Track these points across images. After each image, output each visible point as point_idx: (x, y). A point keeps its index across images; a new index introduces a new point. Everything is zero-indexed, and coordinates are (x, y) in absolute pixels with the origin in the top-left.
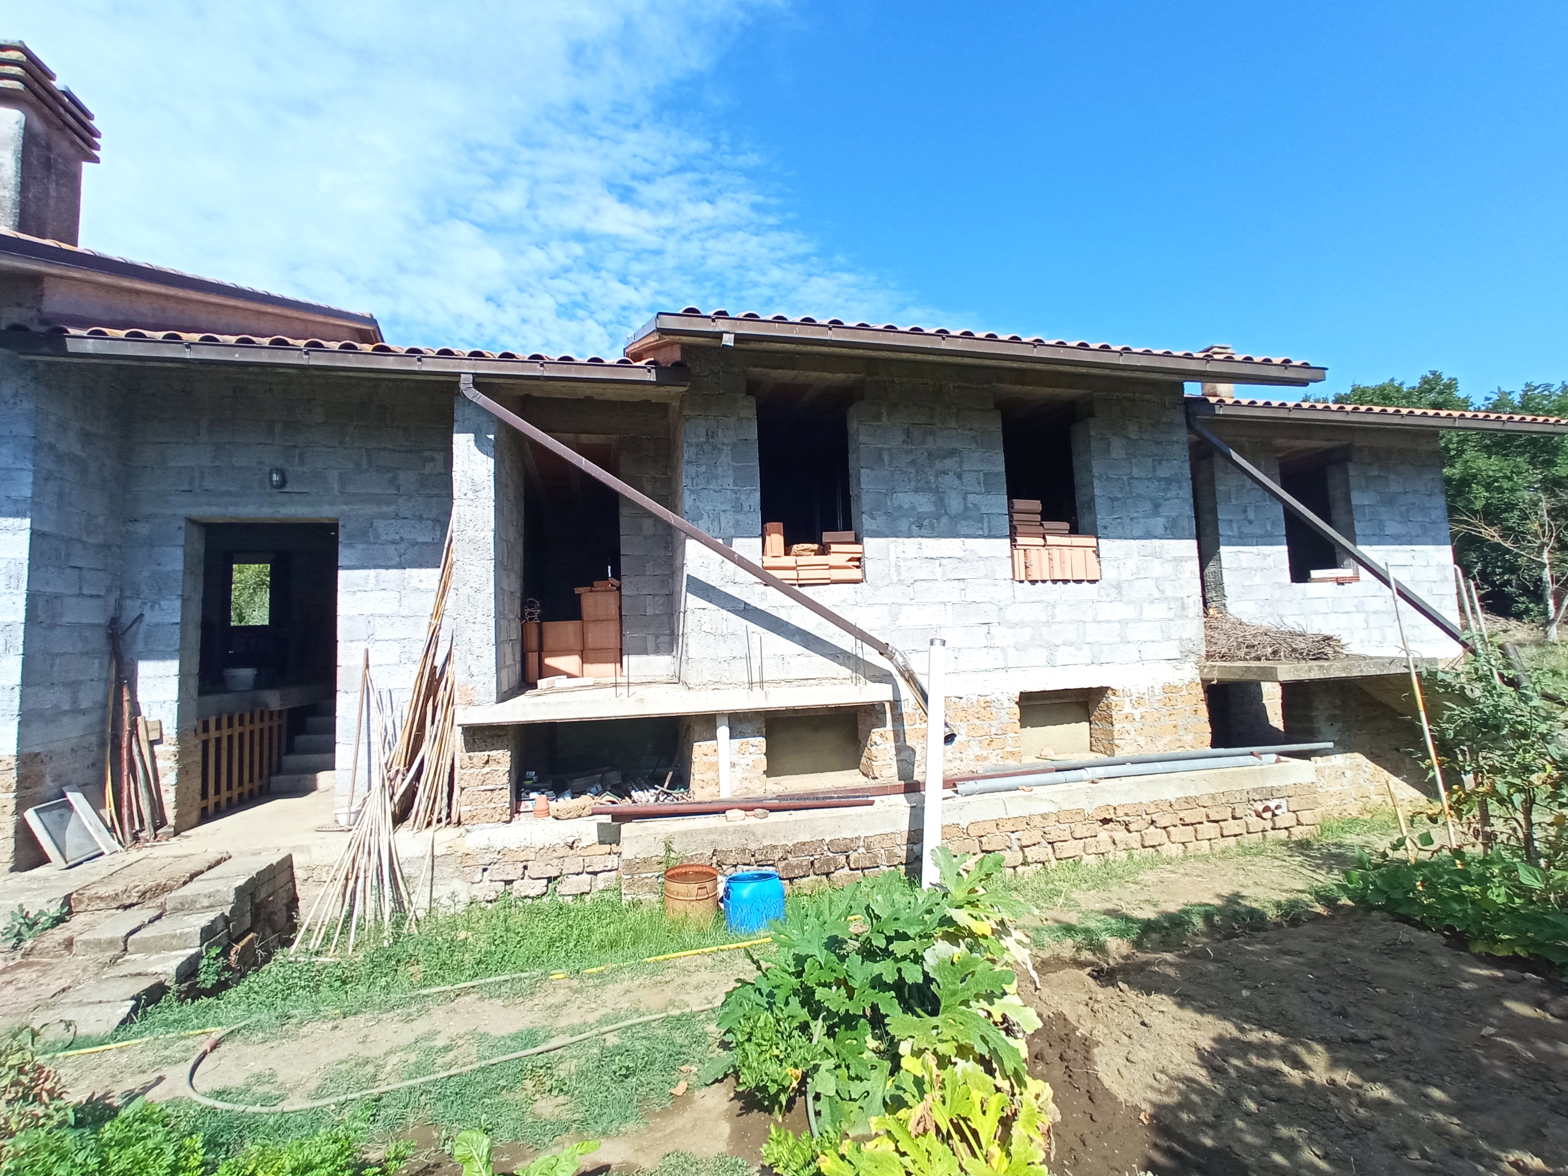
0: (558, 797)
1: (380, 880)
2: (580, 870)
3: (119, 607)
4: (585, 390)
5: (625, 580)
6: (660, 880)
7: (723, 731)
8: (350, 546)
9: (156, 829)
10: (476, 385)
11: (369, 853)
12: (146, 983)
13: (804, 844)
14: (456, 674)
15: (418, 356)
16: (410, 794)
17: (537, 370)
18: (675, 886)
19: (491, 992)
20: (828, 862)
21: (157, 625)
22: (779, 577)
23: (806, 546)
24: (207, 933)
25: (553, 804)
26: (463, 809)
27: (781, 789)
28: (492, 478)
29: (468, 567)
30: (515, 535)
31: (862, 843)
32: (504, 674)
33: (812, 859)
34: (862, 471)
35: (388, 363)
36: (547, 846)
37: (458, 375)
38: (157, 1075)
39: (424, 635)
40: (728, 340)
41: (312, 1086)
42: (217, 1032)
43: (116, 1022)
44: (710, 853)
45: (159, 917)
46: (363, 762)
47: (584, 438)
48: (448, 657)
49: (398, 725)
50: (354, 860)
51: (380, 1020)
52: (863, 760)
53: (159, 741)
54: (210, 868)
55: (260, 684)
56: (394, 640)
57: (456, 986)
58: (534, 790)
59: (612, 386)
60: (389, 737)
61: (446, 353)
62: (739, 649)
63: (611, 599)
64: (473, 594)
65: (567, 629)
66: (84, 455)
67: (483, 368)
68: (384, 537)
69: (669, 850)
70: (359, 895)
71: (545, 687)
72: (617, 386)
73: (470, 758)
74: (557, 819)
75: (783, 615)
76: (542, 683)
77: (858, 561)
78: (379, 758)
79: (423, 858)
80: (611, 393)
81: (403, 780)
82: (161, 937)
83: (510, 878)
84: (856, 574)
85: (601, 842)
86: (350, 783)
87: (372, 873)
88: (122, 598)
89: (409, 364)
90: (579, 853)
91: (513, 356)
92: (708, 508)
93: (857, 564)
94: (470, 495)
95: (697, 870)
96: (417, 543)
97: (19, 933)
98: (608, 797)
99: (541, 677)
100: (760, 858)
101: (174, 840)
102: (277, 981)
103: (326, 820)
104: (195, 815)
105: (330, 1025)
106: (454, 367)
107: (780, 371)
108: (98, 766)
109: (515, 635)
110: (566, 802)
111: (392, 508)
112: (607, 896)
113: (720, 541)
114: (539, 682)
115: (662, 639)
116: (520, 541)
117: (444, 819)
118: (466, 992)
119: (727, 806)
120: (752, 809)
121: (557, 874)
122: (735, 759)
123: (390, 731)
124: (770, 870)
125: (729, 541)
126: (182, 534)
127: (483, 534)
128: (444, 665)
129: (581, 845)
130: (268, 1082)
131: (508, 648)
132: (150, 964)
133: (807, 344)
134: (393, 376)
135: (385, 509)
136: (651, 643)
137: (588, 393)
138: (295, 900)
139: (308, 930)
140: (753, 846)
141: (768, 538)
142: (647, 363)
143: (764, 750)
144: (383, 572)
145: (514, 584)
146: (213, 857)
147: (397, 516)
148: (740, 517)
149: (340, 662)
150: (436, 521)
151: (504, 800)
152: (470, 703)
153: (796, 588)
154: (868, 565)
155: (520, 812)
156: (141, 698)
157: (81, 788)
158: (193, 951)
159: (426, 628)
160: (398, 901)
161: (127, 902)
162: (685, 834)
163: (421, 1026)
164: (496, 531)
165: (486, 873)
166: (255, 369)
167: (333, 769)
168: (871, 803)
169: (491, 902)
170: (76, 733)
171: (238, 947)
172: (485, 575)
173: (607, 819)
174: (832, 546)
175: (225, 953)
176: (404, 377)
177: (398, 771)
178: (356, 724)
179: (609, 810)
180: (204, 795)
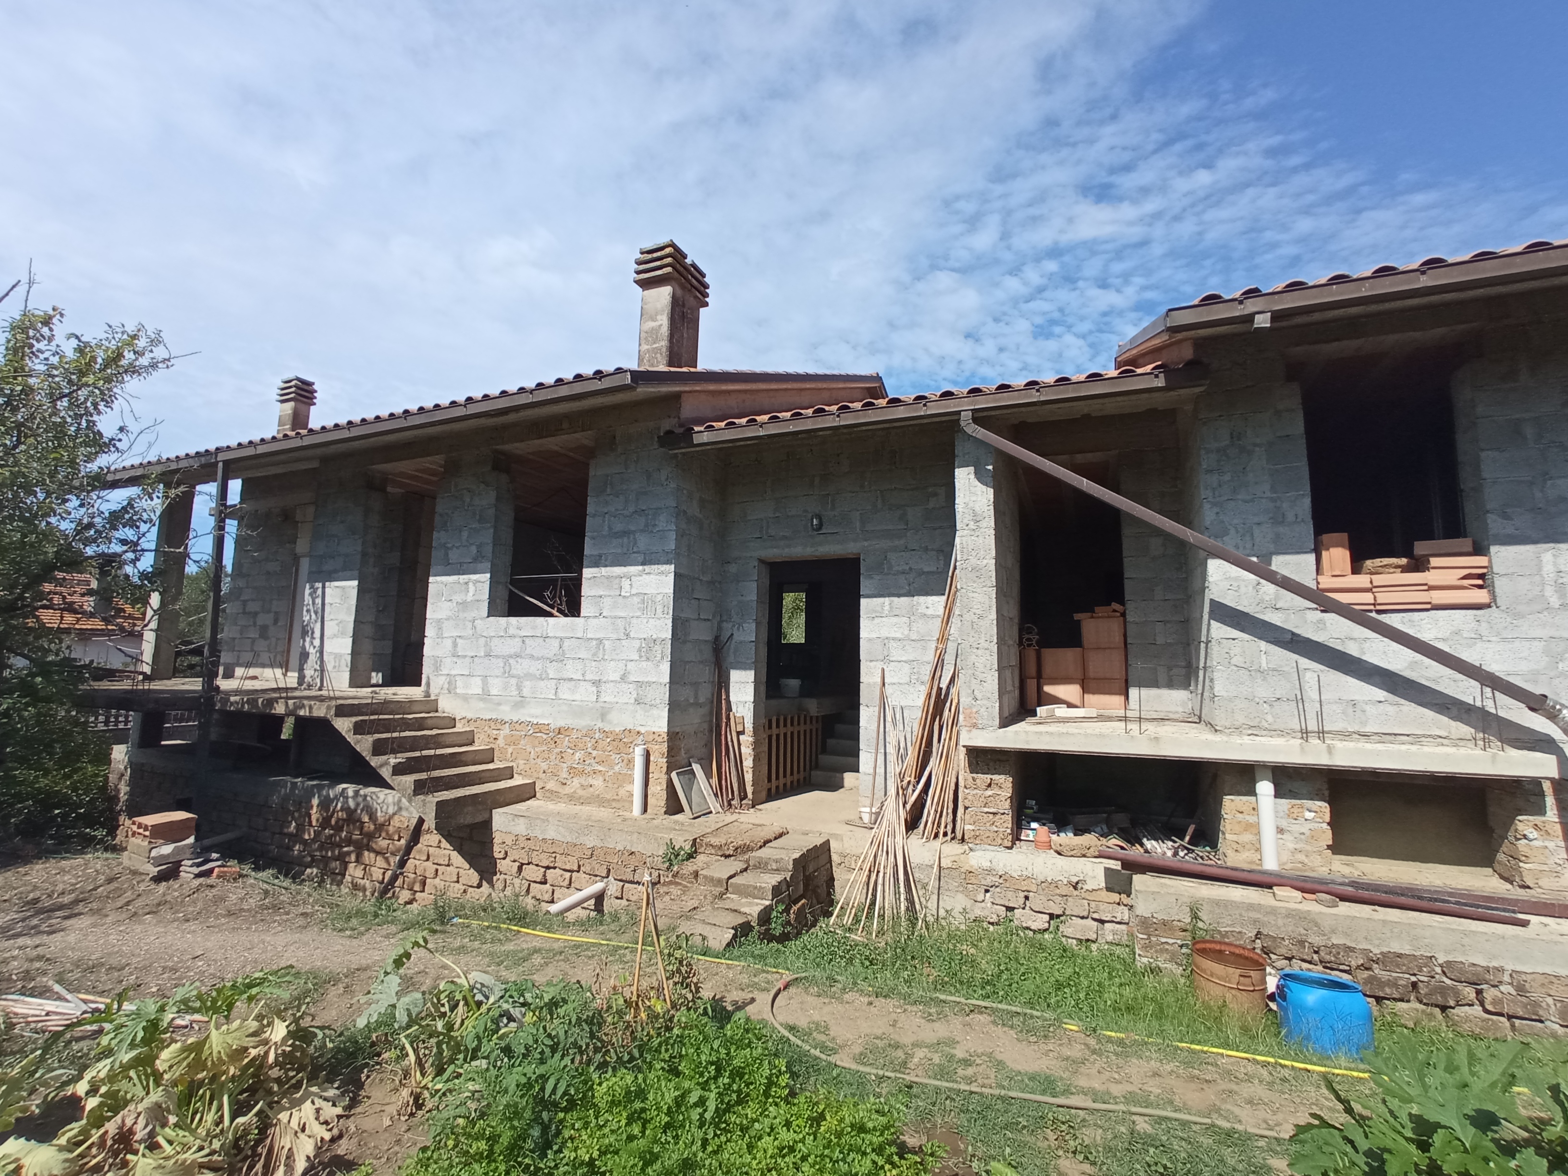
0: (1059, 831)
1: (896, 879)
2: (1085, 914)
3: (720, 628)
4: (1083, 408)
5: (1130, 606)
6: (1184, 950)
7: (1265, 788)
8: (870, 577)
9: (741, 800)
10: (975, 420)
11: (887, 853)
12: (741, 920)
13: (1400, 956)
14: (962, 695)
15: (924, 402)
16: (919, 805)
17: (1034, 396)
18: (1208, 964)
19: (1004, 1019)
20: (1443, 990)
21: (741, 642)
22: (1344, 601)
23: (1386, 561)
24: (776, 890)
25: (1054, 837)
26: (967, 827)
27: (1356, 873)
28: (992, 507)
29: (971, 595)
30: (1012, 562)
31: (1506, 978)
32: (1006, 698)
33: (1413, 979)
34: (1483, 455)
35: (900, 413)
36: (1049, 880)
37: (958, 413)
38: (751, 996)
39: (930, 656)
40: (1263, 321)
41: (857, 1049)
42: (788, 976)
43: (724, 944)
44: (1252, 934)
45: (746, 870)
46: (880, 770)
47: (1080, 458)
48: (952, 680)
49: (909, 740)
50: (875, 857)
51: (905, 1010)
52: (1501, 857)
53: (742, 733)
54: (776, 838)
55: (805, 692)
56: (905, 662)
57: (969, 1001)
58: (1035, 820)
59: (1113, 399)
60: (902, 750)
61: (947, 394)
62: (1285, 688)
63: (1115, 626)
64: (976, 620)
65: (1068, 657)
66: (701, 516)
67: (982, 403)
68: (896, 568)
69: (1195, 917)
70: (879, 888)
71: (1044, 715)
72: (1119, 399)
73: (974, 779)
74: (1059, 854)
75: (1353, 650)
76: (1041, 711)
77: (1483, 580)
78: (894, 768)
79: (932, 867)
80: (1111, 407)
81: (914, 791)
82: (749, 886)
83: (1011, 905)
84: (1481, 596)
85: (1109, 889)
86: (871, 787)
87: (890, 871)
88: (721, 621)
89: (916, 410)
90: (1083, 895)
91: (1009, 386)
92: (1235, 521)
93: (1480, 582)
94: (972, 525)
95: (1237, 951)
96: (924, 573)
97: (670, 860)
98: (1114, 841)
99: (1040, 705)
100: (1328, 958)
101: (752, 810)
102: (822, 946)
103: (853, 816)
104: (764, 794)
105: (866, 1000)
106: (955, 406)
107: (1335, 344)
108: (708, 745)
109: (1014, 661)
110: (1067, 838)
111: (902, 542)
112: (1118, 951)
113: (1255, 559)
114: (1039, 710)
115: (1175, 671)
116: (1017, 566)
117: (949, 833)
118: (980, 1010)
119: (1275, 881)
120: (1313, 892)
121: (1060, 912)
122: (1284, 824)
123: (902, 745)
124: (1345, 978)
125: (1266, 558)
126: (756, 571)
127: (985, 562)
128: (948, 688)
129: (1086, 887)
130: (824, 1033)
131: (1008, 673)
132: (743, 905)
133: (1382, 302)
134: (903, 424)
135: (897, 543)
136: (1162, 676)
137: (1086, 411)
138: (832, 879)
139: (842, 908)
140: (1316, 940)
141: (1324, 554)
142: (1154, 369)
143: (1328, 819)
144: (895, 599)
145: (1013, 611)
146: (778, 830)
147: (906, 549)
148: (1281, 529)
149: (863, 678)
150: (940, 551)
151: (1005, 825)
152: (975, 726)
153: (1373, 615)
154: (1500, 585)
155: (1021, 840)
156: (732, 698)
157: (700, 761)
158: (768, 903)
159: (932, 652)
160: (911, 901)
161: (727, 853)
162: (1217, 903)
163: (941, 1030)
164: (997, 558)
165: (988, 895)
166: (803, 435)
167: (858, 771)
168: (1524, 924)
169: (992, 924)
170: (697, 720)
171: (795, 908)
172: (987, 602)
173: (1116, 865)
174: (1432, 560)
175: (787, 910)
176: (912, 422)
177: (909, 782)
178: (875, 735)
179: (1120, 856)
180: (769, 780)
